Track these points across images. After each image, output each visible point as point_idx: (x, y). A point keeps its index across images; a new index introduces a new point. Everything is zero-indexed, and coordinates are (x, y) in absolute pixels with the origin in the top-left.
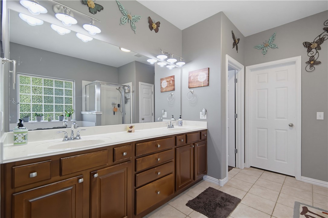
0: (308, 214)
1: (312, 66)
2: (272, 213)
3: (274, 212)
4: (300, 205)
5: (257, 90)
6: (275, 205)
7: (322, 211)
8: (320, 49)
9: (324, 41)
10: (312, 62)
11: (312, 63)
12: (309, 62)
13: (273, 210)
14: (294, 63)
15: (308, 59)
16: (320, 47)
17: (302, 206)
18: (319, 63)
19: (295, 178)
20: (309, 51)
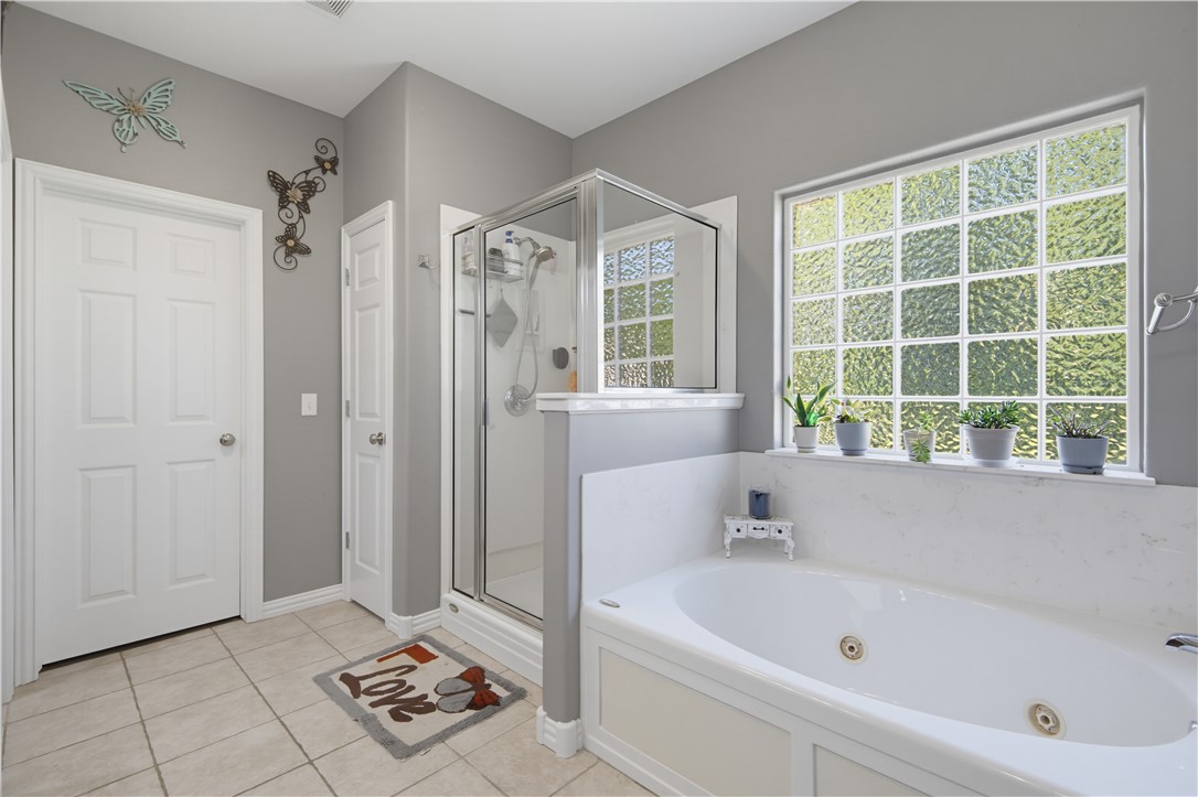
0: (364, 684)
1: (290, 252)
2: (306, 754)
3: (304, 747)
4: (331, 680)
5: (82, 291)
6: (283, 728)
7: (375, 661)
8: (307, 210)
9: (317, 194)
10: (291, 243)
11: (290, 245)
12: (283, 240)
13: (297, 747)
14: (238, 225)
15: (281, 230)
16: (307, 205)
17: (336, 678)
18: (306, 251)
19: (240, 621)
20: (284, 202)
